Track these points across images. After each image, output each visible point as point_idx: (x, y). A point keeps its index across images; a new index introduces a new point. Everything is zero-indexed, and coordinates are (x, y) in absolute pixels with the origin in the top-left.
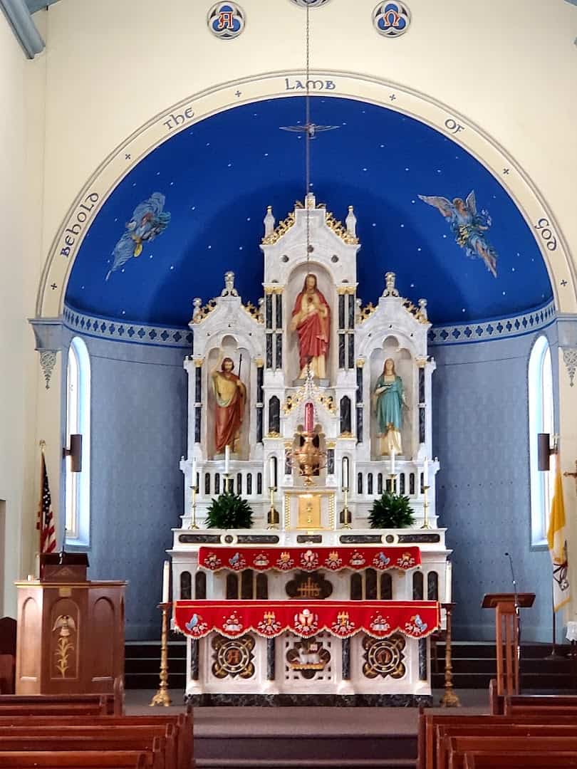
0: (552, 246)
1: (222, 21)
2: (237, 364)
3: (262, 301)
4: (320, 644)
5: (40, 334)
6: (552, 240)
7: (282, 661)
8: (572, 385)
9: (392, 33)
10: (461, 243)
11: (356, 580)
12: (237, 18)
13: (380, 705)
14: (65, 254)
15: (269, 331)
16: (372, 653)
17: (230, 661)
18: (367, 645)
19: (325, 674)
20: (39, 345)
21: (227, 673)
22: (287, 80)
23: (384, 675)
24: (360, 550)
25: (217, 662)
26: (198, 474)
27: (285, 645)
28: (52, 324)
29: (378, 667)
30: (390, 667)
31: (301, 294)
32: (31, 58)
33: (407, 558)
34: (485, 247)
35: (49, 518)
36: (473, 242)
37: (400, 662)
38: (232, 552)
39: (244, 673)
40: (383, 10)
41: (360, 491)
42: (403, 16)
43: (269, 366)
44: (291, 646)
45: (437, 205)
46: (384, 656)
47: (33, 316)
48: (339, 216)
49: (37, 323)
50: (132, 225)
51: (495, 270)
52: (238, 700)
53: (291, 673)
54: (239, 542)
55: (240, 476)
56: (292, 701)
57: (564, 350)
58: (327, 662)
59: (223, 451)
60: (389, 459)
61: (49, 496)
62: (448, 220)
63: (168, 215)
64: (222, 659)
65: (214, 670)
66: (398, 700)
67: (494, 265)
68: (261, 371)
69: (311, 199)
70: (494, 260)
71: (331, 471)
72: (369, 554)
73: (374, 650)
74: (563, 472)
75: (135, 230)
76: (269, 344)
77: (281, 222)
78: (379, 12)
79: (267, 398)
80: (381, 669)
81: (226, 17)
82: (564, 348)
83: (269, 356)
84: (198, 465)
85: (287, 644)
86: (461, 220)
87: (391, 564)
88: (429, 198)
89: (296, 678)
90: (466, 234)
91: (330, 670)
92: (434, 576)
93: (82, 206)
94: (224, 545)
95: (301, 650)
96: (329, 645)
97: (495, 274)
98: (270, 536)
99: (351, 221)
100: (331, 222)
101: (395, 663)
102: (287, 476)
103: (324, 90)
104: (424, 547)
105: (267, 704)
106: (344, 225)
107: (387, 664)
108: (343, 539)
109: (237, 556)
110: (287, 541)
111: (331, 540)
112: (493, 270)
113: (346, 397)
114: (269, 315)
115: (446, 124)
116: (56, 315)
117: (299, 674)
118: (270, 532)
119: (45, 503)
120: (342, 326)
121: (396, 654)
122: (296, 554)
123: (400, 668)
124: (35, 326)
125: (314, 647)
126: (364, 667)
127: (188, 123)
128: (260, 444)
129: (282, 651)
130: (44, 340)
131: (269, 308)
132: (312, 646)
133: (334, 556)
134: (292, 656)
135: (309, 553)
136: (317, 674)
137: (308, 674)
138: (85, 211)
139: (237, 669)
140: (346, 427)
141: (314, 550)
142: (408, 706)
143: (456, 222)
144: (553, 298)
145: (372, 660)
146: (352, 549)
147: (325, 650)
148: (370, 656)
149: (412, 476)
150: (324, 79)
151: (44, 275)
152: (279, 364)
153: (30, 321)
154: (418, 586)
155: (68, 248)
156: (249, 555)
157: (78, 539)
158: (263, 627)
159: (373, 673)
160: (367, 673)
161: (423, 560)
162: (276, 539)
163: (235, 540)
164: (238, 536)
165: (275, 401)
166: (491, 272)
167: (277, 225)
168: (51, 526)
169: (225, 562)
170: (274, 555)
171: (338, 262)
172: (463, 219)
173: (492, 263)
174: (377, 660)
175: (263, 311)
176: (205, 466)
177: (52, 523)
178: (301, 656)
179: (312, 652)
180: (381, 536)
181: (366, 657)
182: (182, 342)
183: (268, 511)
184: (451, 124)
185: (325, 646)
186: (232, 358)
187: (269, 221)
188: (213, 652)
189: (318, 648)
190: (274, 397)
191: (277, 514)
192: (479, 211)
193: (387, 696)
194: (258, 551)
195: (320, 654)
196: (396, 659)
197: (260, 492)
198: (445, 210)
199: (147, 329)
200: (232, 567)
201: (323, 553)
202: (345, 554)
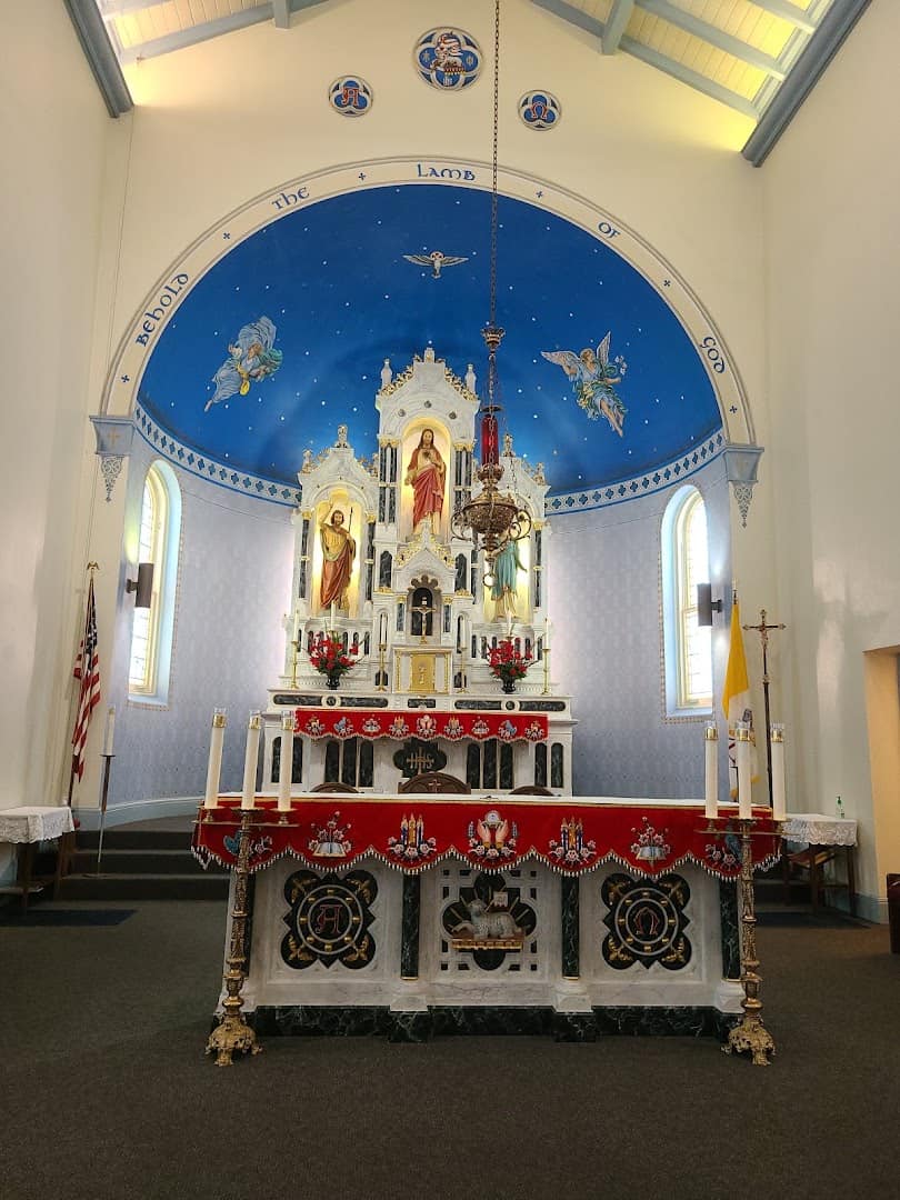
0: (719, 368)
1: (346, 96)
2: (347, 519)
3: (377, 456)
4: (514, 893)
5: (102, 432)
6: (719, 361)
7: (433, 929)
8: (744, 525)
9: (539, 126)
10: (583, 403)
11: (473, 751)
12: (364, 94)
13: (644, 1032)
14: (142, 342)
15: (382, 484)
16: (622, 915)
17: (320, 930)
18: (612, 895)
19: (525, 959)
20: (102, 448)
21: (315, 956)
22: (419, 166)
23: (648, 963)
24: (484, 717)
25: (294, 932)
26: (300, 631)
27: (440, 891)
28: (117, 423)
29: (634, 944)
30: (660, 945)
31: (417, 450)
32: (115, 117)
33: (536, 728)
34: (613, 402)
35: (93, 662)
36: (598, 401)
37: (680, 934)
38: (336, 716)
39: (354, 957)
40: (530, 100)
41: (474, 656)
42: (552, 109)
43: (382, 519)
44: (454, 897)
45: (561, 362)
46: (646, 920)
47: (96, 414)
48: (458, 372)
49: (100, 422)
50: (237, 352)
51: (621, 428)
52: (335, 1021)
53: (452, 957)
54: (343, 704)
55: (346, 635)
56: (454, 1022)
57: (735, 485)
58: (528, 933)
59: (329, 607)
60: (506, 622)
61: (95, 635)
62: (571, 379)
63: (279, 354)
64: (304, 926)
65: (285, 952)
66: (682, 1020)
67: (621, 423)
68: (372, 526)
69: (430, 353)
70: (622, 417)
71: (447, 629)
72: (495, 723)
73: (625, 906)
74: (742, 625)
75: (241, 360)
76: (382, 498)
77: (398, 375)
78: (526, 103)
79: (378, 553)
80: (641, 948)
81: (351, 93)
82: (735, 482)
83: (382, 510)
84: (301, 621)
85: (446, 892)
86: (587, 376)
87: (518, 734)
88: (553, 354)
89: (463, 967)
90: (589, 392)
91: (534, 949)
92: (558, 748)
93: (167, 287)
94: (325, 707)
95: (476, 906)
96: (533, 894)
97: (621, 432)
98: (378, 700)
99: (471, 378)
100: (450, 378)
101: (669, 935)
102: (398, 633)
103: (462, 179)
104: (552, 716)
105: (401, 1037)
106: (463, 380)
107: (655, 937)
108: (458, 704)
109: (343, 722)
110: (397, 704)
111: (446, 705)
112: (618, 429)
113: (461, 555)
114: (383, 468)
115: (600, 226)
116: (126, 412)
117: (469, 958)
118: (380, 695)
119: (90, 644)
120: (458, 482)
121: (671, 915)
122: (411, 719)
123: (681, 946)
124: (98, 426)
125: (500, 898)
126: (605, 944)
127: (302, 204)
128: (369, 602)
129: (435, 907)
130: (108, 443)
131: (384, 460)
132: (496, 895)
133: (455, 722)
134: (453, 917)
135: (427, 718)
136: (508, 961)
137: (489, 960)
138: (170, 293)
139: (335, 947)
140: (460, 584)
141: (431, 715)
142: (702, 1034)
143: (580, 380)
144: (722, 425)
145: (622, 927)
146: (474, 716)
147: (526, 906)
148: (619, 920)
149: (528, 641)
150: (462, 169)
151: (114, 365)
152: (392, 519)
153: (91, 418)
154: (540, 759)
155: (146, 335)
156: (357, 720)
157: (156, 696)
158: (398, 849)
159: (625, 958)
160: (612, 957)
161: (551, 731)
162: (385, 703)
163: (338, 702)
164: (342, 698)
165: (386, 556)
166: (616, 431)
167: (394, 377)
168: (95, 673)
169: (330, 728)
170: (387, 720)
171: (456, 420)
172: (589, 373)
173: (618, 422)
174: (634, 930)
175: (377, 465)
176: (309, 623)
177: (96, 669)
178: (475, 919)
179: (496, 910)
180: (500, 702)
181: (609, 921)
182: (292, 500)
183: (377, 671)
184: (605, 228)
185: (525, 898)
186: (342, 511)
187: (386, 374)
188: (286, 909)
189: (510, 902)
190: (386, 552)
191: (386, 676)
192: (611, 360)
193: (658, 1012)
194: (368, 715)
195: (515, 914)
196: (671, 928)
197: (366, 652)
198: (569, 367)
199: (253, 480)
200: (337, 734)
201: (441, 719)
202: (467, 722)
